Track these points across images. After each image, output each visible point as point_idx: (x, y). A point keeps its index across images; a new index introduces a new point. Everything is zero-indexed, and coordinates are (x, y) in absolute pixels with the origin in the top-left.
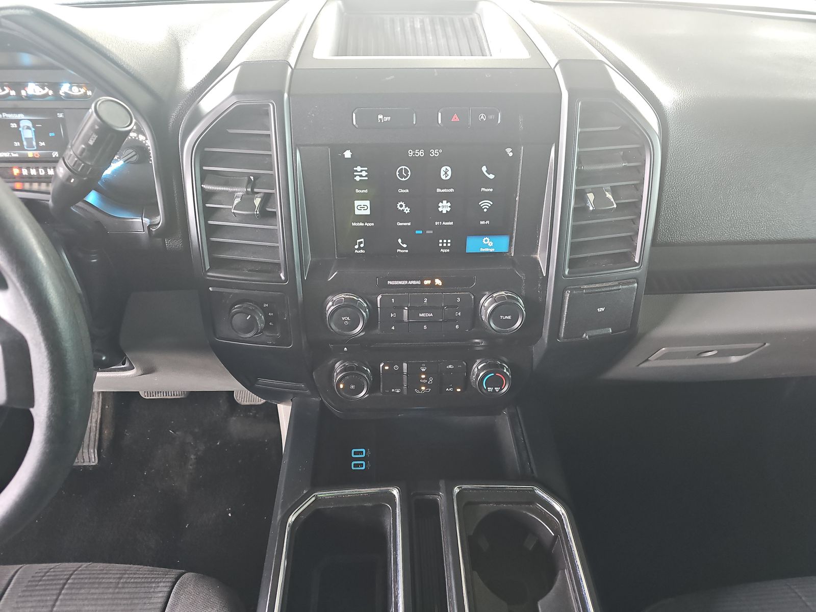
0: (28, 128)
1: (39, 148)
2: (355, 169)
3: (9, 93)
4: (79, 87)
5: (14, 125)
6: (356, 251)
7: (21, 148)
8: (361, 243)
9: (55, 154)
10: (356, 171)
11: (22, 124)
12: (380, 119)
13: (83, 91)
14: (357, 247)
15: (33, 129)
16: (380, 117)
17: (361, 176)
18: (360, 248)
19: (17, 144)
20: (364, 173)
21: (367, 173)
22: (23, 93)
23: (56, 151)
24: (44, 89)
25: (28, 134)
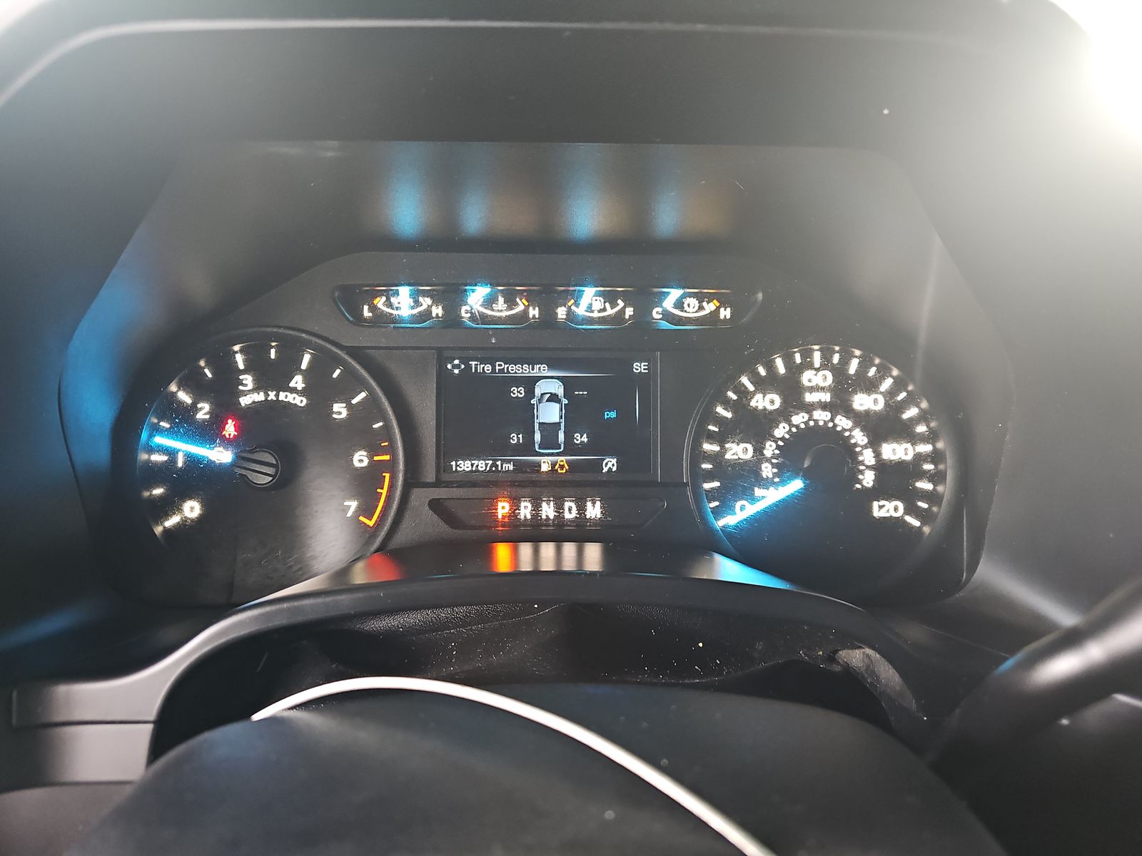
0: (553, 398)
1: (570, 448)
3: (525, 312)
4: (701, 298)
5: (518, 392)
7: (528, 448)
9: (610, 465)
11: (540, 388)
13: (710, 307)
15: (565, 401)
19: (515, 439)
22: (561, 312)
23: (611, 455)
24: (613, 305)
25: (550, 413)
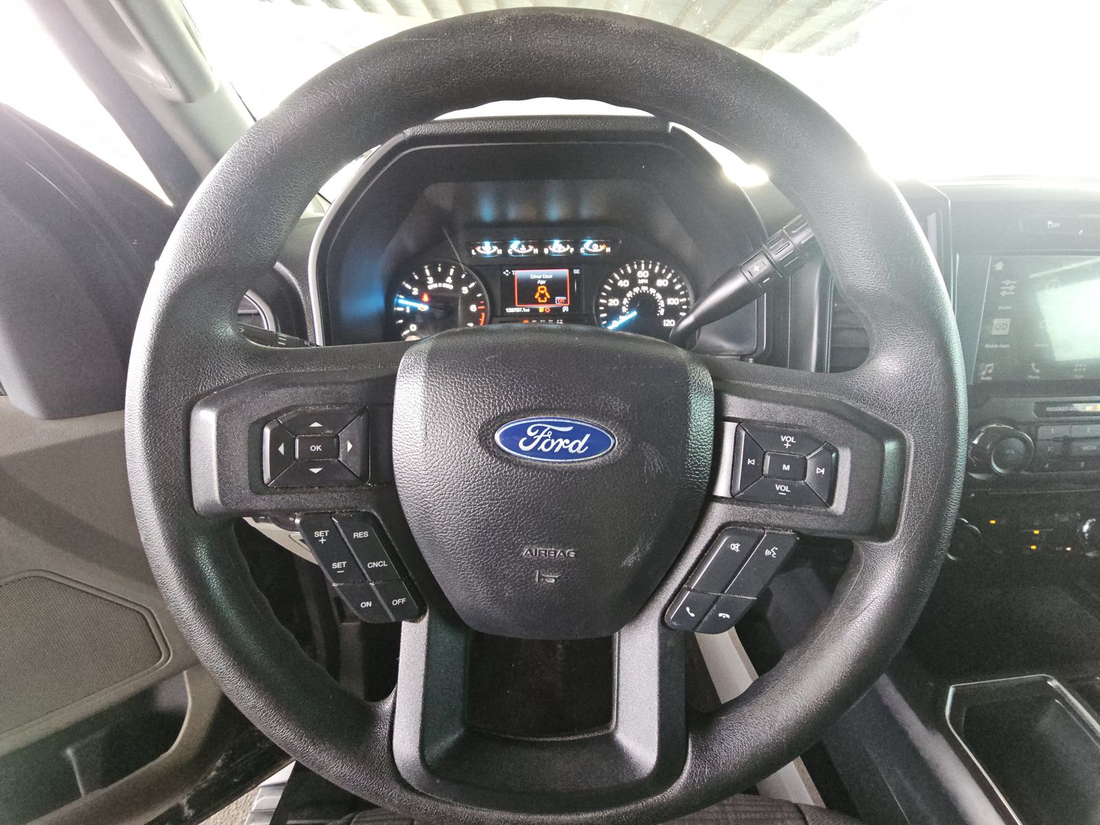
2: (1003, 282)
4: (599, 244)
6: (982, 378)
8: (989, 368)
10: (1004, 285)
12: (1050, 225)
13: (602, 248)
14: (984, 373)
16: (1050, 223)
17: (1007, 290)
18: (987, 375)
20: (1012, 288)
21: (1015, 287)
22: (546, 251)
24: (566, 246)
